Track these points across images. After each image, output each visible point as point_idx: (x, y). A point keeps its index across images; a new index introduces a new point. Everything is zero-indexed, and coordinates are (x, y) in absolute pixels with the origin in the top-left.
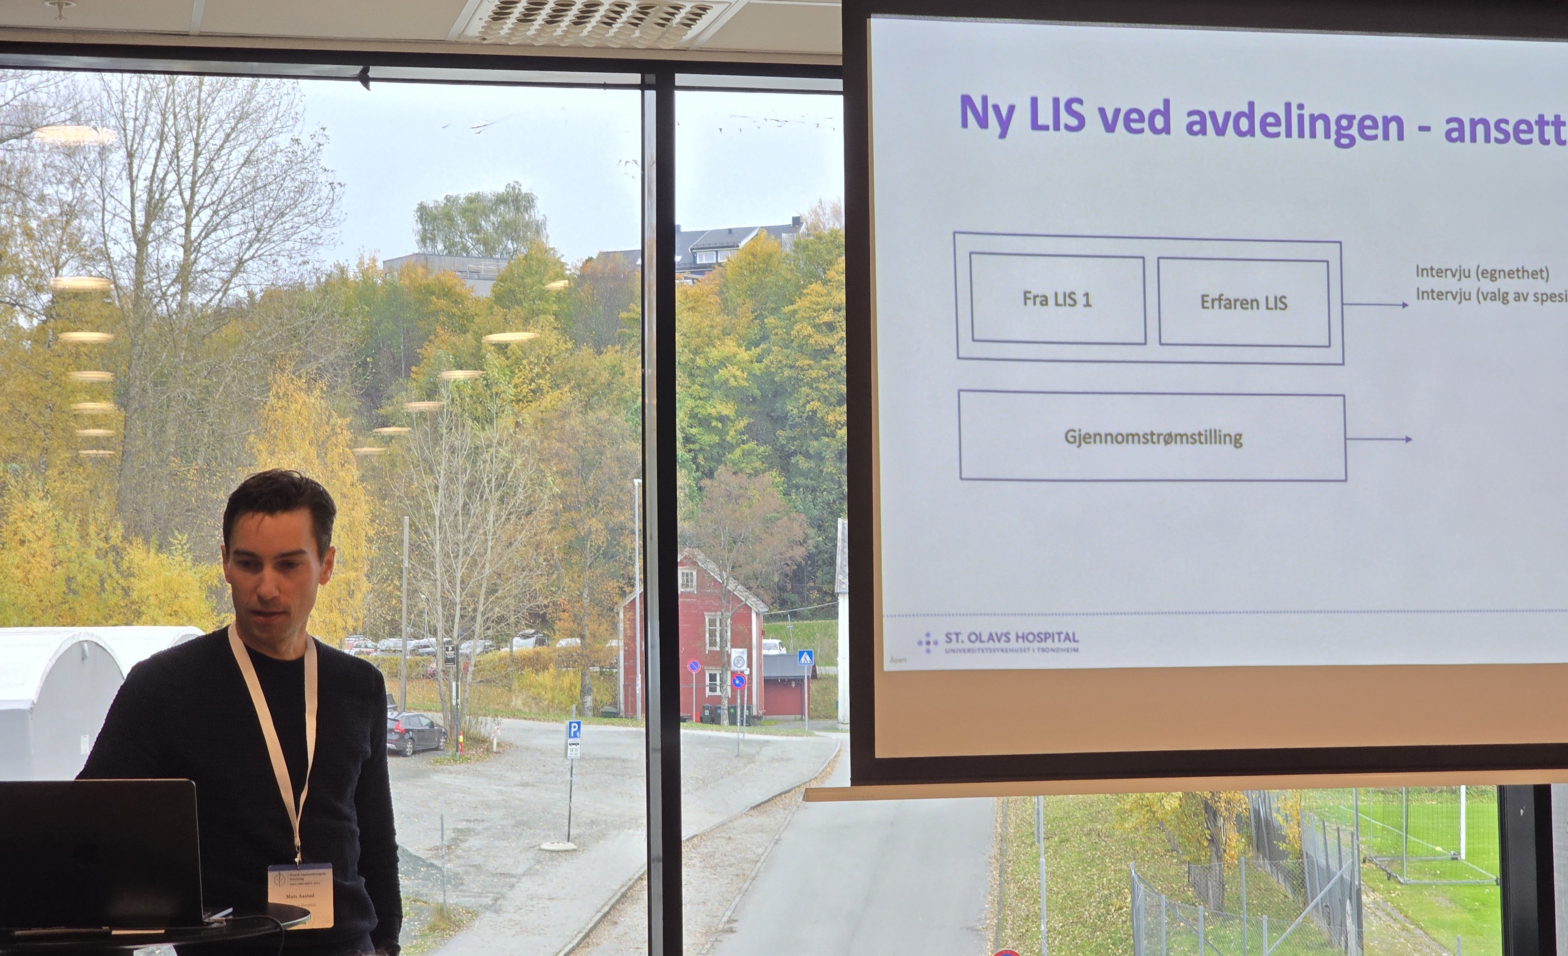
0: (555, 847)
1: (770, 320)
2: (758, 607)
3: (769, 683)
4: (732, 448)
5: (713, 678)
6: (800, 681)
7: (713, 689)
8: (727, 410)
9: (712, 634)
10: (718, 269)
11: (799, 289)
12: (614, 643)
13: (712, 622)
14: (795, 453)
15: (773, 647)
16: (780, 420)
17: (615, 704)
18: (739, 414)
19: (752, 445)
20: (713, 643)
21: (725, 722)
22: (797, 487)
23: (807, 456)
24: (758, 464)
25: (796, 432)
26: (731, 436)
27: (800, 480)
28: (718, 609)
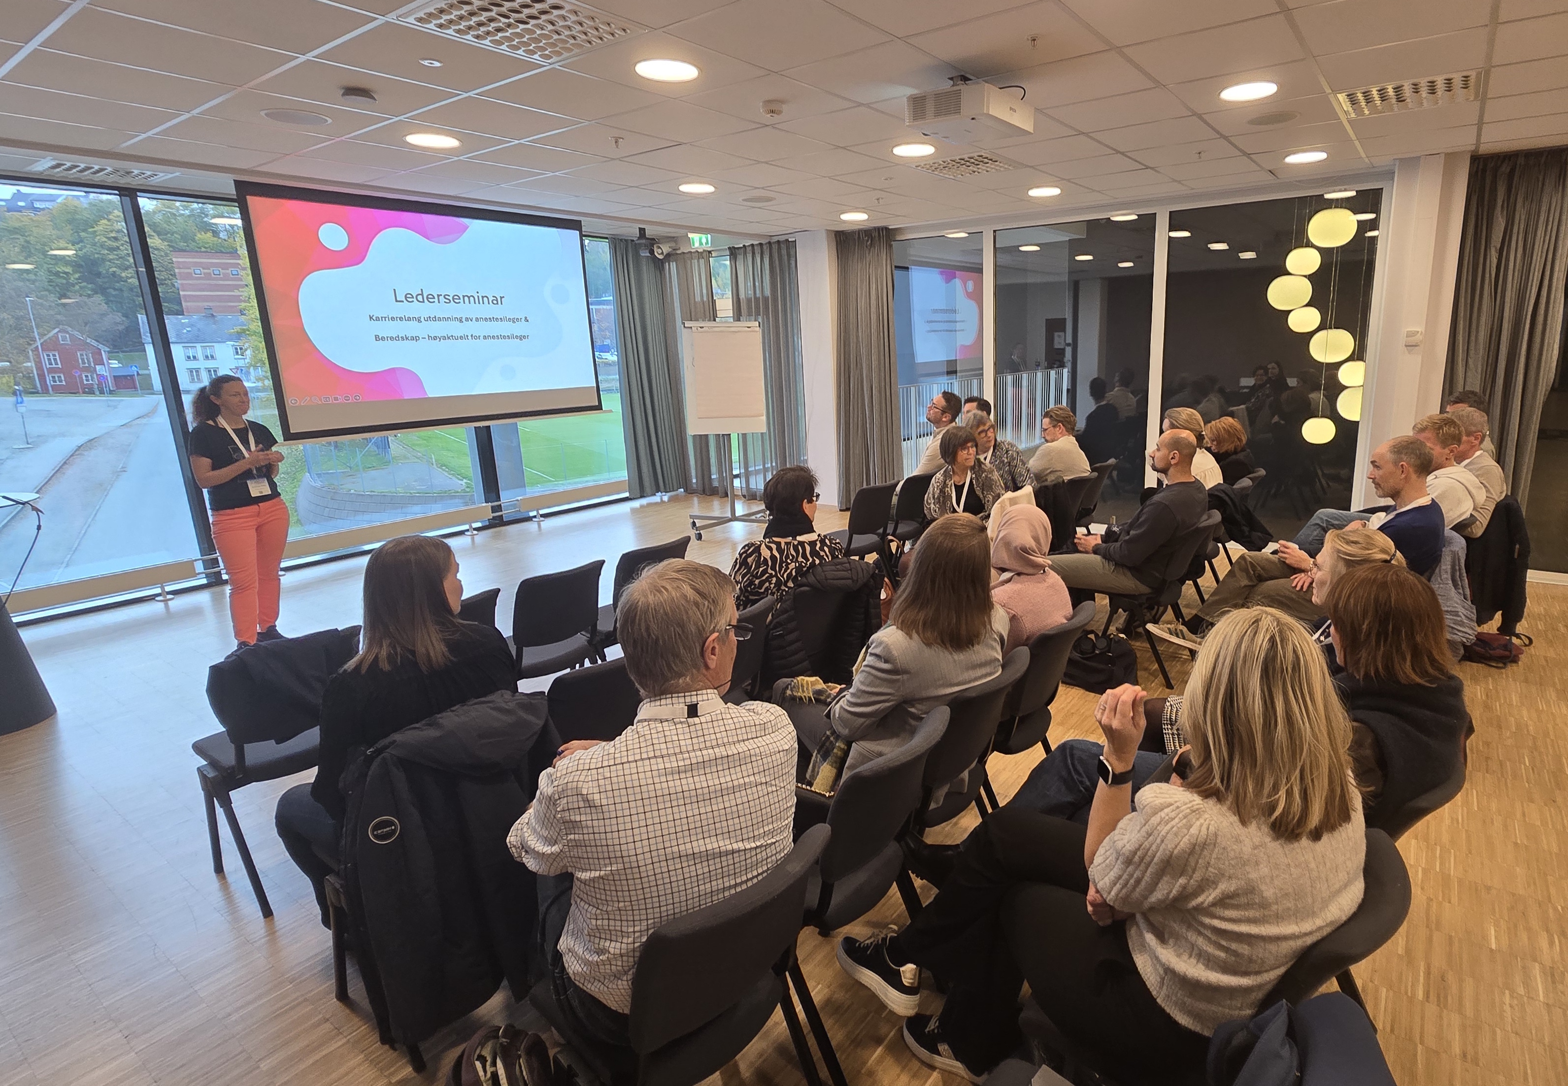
0: (21, 447)
1: (83, 234)
2: (104, 349)
3: (116, 378)
4: (73, 285)
5: (87, 376)
6: (132, 376)
7: (87, 380)
8: (69, 269)
9: (83, 360)
10: (47, 211)
11: (96, 222)
12: (29, 364)
13: (82, 355)
14: (108, 288)
15: (115, 364)
16: (99, 275)
17: (35, 387)
18: (75, 272)
19: (84, 284)
20: (84, 363)
21: (98, 393)
22: (112, 301)
23: (115, 289)
24: (89, 292)
25: (106, 280)
26: (72, 280)
27: (112, 299)
28: (83, 350)
